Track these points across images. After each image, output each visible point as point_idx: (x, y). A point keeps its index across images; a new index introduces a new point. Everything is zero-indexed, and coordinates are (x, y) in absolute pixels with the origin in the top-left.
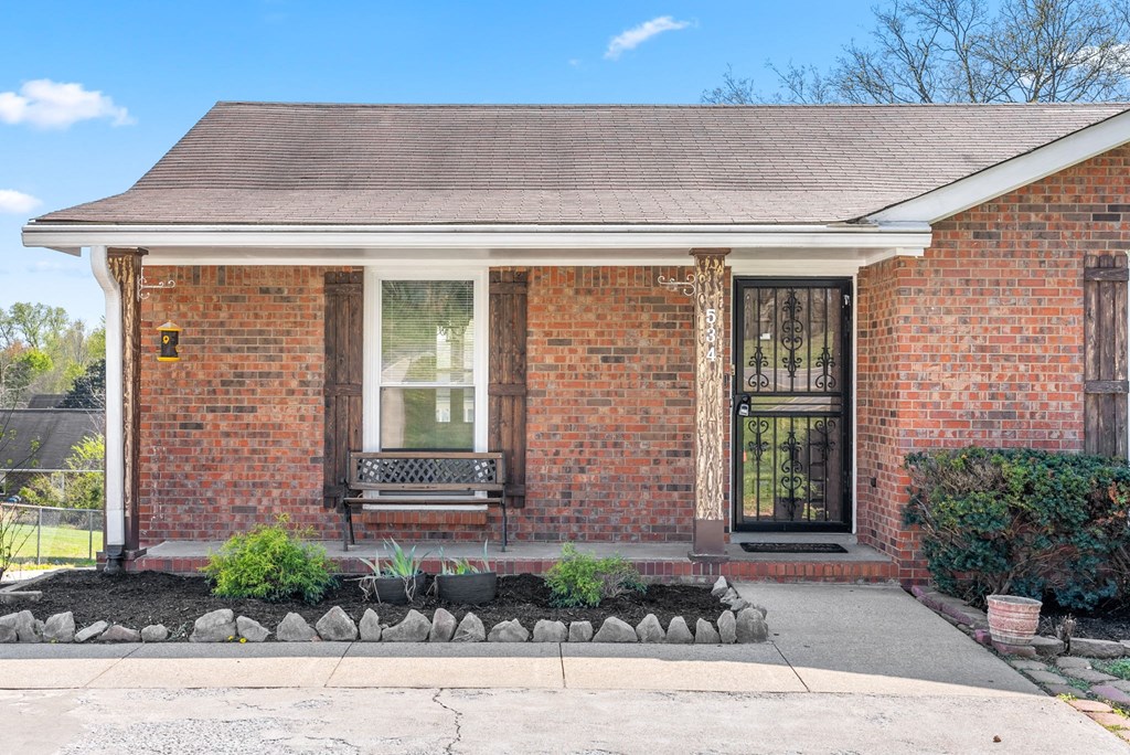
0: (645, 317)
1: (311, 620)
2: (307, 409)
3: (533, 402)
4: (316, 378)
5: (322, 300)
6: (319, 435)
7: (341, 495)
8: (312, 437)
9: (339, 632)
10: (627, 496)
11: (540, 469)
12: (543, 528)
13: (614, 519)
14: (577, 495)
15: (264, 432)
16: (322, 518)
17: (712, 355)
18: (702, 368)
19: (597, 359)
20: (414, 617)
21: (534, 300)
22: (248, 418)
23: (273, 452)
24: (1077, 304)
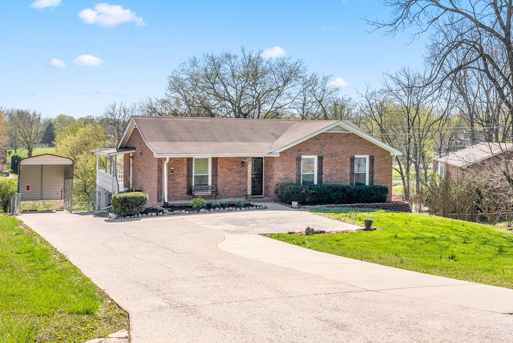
0: (235, 164)
1: (214, 210)
2: (184, 179)
3: (218, 177)
4: (185, 174)
5: (186, 162)
6: (186, 183)
7: (190, 192)
8: (185, 184)
9: (218, 211)
10: (232, 191)
11: (219, 187)
12: (220, 197)
13: (230, 195)
14: (225, 191)
15: (177, 183)
16: (186, 197)
17: (250, 171)
18: (248, 173)
19: (228, 170)
20: (227, 208)
21: (219, 161)
22: (175, 181)
23: (179, 186)
24: (295, 163)
